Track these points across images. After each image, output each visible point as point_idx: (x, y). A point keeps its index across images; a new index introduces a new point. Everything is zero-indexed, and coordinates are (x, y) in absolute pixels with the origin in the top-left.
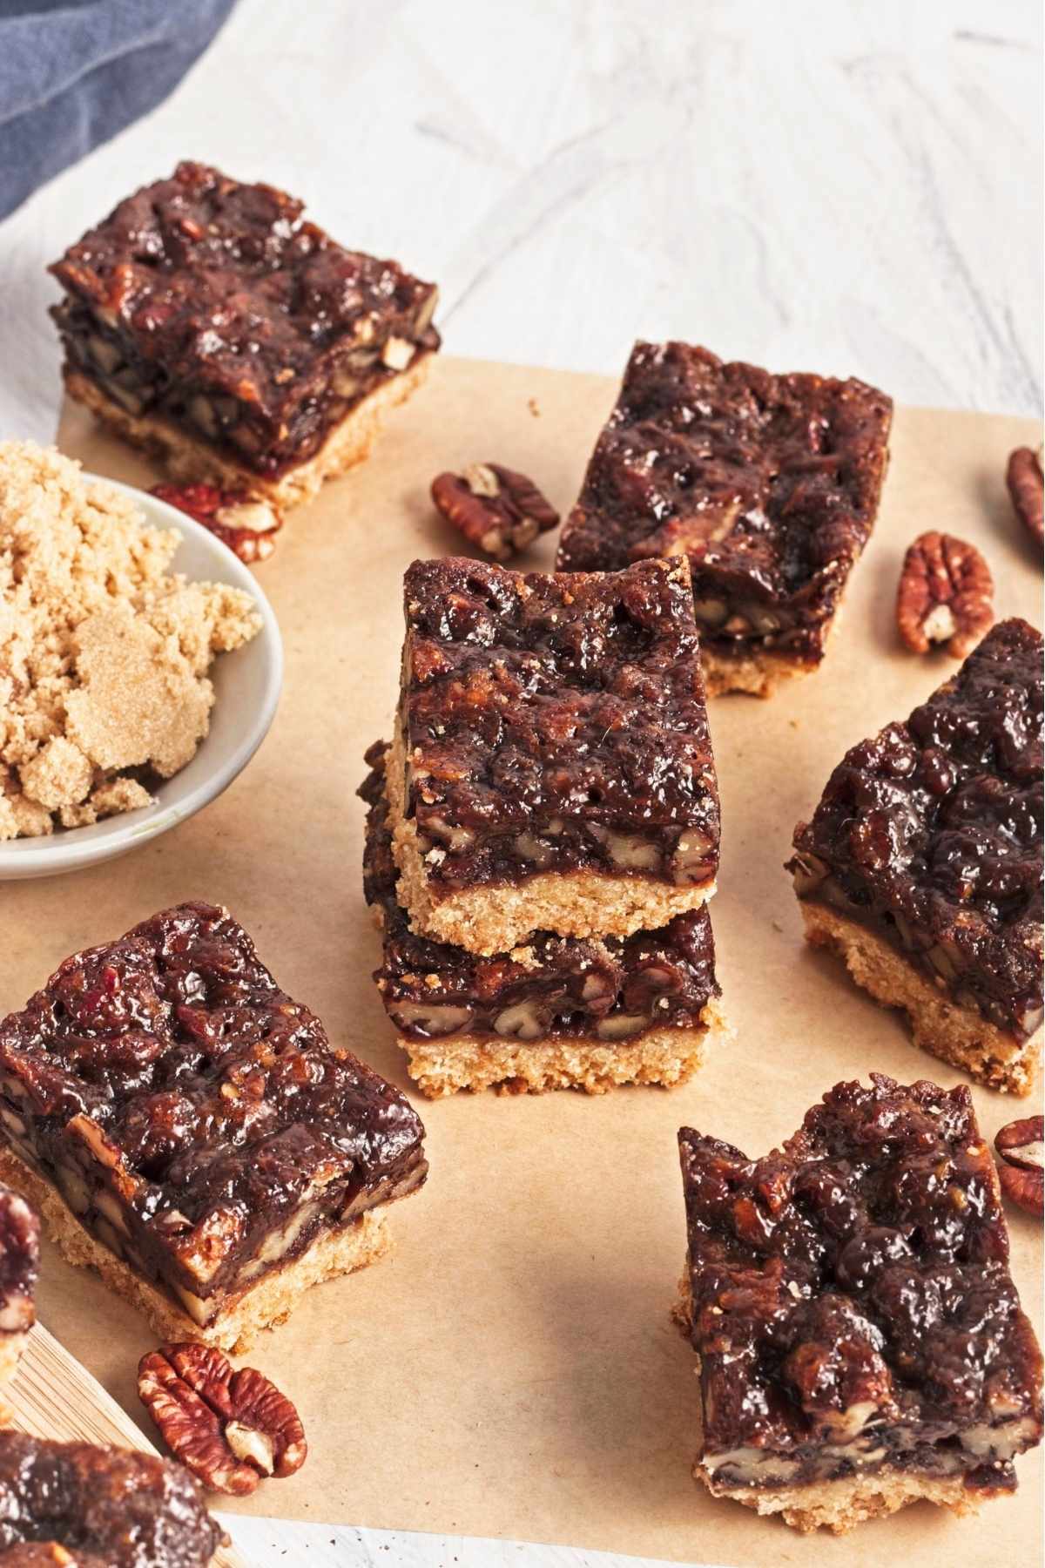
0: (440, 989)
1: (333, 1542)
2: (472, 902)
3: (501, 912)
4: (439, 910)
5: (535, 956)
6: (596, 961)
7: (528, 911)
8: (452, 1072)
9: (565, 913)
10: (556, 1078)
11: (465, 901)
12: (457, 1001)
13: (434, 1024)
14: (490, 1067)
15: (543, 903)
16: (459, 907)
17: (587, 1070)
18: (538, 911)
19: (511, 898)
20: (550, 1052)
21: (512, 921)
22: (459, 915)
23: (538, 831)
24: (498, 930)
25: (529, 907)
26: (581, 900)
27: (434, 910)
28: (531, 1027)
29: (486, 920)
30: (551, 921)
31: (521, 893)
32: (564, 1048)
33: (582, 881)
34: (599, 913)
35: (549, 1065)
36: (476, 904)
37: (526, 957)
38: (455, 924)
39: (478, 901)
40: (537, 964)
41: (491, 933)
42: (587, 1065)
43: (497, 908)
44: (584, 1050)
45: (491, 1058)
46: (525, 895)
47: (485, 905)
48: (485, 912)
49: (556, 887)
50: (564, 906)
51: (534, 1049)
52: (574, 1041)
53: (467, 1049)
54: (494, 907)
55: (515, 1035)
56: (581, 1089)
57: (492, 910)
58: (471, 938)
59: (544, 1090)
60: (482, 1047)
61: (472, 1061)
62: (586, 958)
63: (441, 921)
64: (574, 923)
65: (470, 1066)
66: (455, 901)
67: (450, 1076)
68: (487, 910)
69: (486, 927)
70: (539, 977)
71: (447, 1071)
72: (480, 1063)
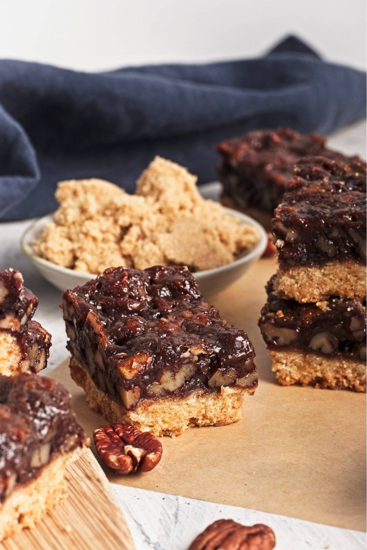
0: (282, 318)
1: (164, 499)
2: (299, 274)
3: (312, 280)
4: (283, 278)
5: (328, 306)
6: (356, 309)
7: (324, 281)
8: (291, 370)
9: (342, 283)
10: (341, 380)
11: (295, 273)
12: (292, 327)
13: (282, 340)
14: (309, 369)
15: (331, 276)
16: (292, 277)
17: (356, 378)
18: (329, 281)
19: (317, 273)
20: (338, 364)
21: (316, 285)
22: (293, 281)
23: (327, 236)
24: (310, 290)
25: (325, 278)
26: (349, 276)
27: (281, 278)
28: (327, 348)
29: (305, 284)
30: (335, 287)
31: (321, 270)
32: (344, 362)
33: (350, 265)
34: (358, 284)
35: (337, 372)
36: (301, 275)
37: (324, 306)
38: (291, 286)
39: (302, 274)
40: (328, 309)
41: (307, 291)
42: (356, 375)
43: (310, 278)
44: (354, 365)
45: (309, 364)
46: (322, 271)
47: (305, 276)
48: (304, 280)
49: (337, 268)
50: (341, 280)
51: (330, 362)
52: (348, 359)
53: (297, 358)
54: (309, 278)
55: (319, 352)
56: (353, 389)
57: (307, 279)
58: (298, 293)
59: (336, 387)
60: (305, 357)
61: (300, 365)
62: (351, 307)
63: (284, 285)
64: (346, 289)
65: (300, 368)
66: (291, 272)
67: (290, 372)
68: (305, 279)
69: (305, 288)
70: (329, 316)
71: (288, 369)
72: (304, 366)
